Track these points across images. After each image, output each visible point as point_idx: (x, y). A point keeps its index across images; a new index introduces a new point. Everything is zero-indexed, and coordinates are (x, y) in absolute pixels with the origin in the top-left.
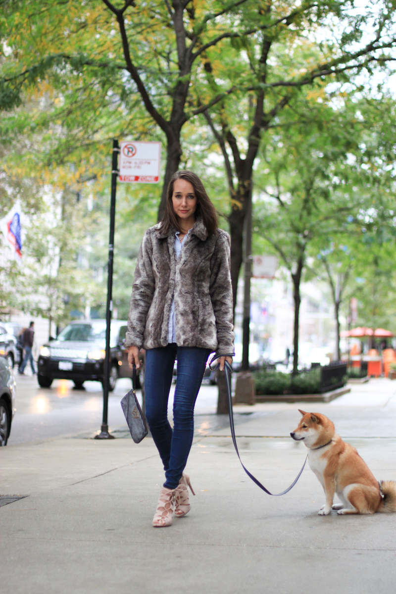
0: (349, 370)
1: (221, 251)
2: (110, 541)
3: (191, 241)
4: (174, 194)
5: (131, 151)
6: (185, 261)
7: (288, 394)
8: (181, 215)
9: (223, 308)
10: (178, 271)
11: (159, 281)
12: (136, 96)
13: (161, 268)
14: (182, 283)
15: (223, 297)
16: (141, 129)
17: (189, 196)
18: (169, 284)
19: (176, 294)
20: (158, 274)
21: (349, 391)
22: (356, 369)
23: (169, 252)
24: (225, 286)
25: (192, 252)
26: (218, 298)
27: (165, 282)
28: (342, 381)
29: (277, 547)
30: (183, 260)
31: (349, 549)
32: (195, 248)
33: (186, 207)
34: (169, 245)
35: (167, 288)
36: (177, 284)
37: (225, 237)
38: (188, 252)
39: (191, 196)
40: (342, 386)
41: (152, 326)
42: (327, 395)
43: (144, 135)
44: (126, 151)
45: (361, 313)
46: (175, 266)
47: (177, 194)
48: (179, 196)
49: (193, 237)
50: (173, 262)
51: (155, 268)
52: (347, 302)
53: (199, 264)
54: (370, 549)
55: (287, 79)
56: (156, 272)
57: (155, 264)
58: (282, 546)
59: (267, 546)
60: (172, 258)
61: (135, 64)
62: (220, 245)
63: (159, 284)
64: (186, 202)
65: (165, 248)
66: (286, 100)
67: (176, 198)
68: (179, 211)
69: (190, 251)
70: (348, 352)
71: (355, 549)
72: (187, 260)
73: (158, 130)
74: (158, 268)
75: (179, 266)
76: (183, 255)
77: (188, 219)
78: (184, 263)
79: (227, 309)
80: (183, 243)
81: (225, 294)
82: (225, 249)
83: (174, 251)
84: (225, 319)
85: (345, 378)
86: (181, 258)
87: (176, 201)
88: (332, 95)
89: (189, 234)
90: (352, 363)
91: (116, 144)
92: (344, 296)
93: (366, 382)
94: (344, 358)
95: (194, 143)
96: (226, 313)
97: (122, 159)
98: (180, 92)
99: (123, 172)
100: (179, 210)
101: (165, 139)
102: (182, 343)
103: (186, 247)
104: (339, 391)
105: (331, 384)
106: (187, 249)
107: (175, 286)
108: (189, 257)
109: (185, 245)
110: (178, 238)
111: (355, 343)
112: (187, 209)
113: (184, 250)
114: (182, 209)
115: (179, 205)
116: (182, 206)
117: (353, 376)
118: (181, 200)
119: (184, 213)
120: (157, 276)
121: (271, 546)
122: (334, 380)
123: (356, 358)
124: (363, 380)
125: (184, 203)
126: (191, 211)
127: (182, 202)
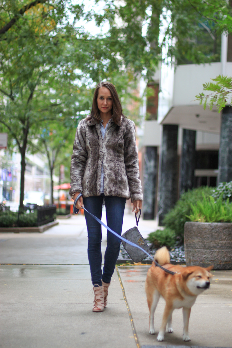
0: (58, 210)
1: (130, 133)
3: (111, 126)
4: (99, 97)
6: (109, 140)
7: (15, 227)
8: (103, 111)
9: (134, 169)
10: (104, 146)
11: (91, 153)
13: (92, 145)
14: (108, 154)
15: (134, 162)
17: (108, 99)
18: (99, 154)
19: (104, 162)
20: (90, 148)
21: (57, 224)
22: (63, 210)
23: (97, 134)
24: (134, 155)
25: (113, 134)
26: (130, 164)
27: (96, 153)
28: (53, 217)
30: (107, 139)
32: (114, 131)
33: (106, 105)
34: (97, 130)
35: (97, 157)
36: (104, 154)
37: (132, 124)
38: (110, 134)
39: (110, 98)
40: (53, 220)
41: (88, 182)
42: (42, 228)
45: (66, 174)
46: (103, 143)
48: (102, 98)
49: (113, 124)
50: (101, 140)
51: (88, 145)
52: (58, 167)
53: (118, 142)
56: (89, 147)
57: (88, 142)
60: (100, 138)
62: (130, 129)
63: (91, 155)
64: (107, 102)
65: (95, 132)
67: (100, 99)
68: (102, 108)
69: (112, 133)
70: (59, 199)
72: (110, 139)
74: (90, 145)
75: (105, 143)
76: (107, 136)
77: (107, 113)
78: (108, 141)
79: (136, 170)
80: (106, 128)
81: (134, 161)
82: (132, 131)
83: (101, 133)
84: (136, 177)
85: (55, 215)
86: (106, 138)
87: (99, 101)
89: (110, 122)
90: (60, 206)
92: (56, 164)
93: (69, 217)
94: (56, 202)
96: (136, 173)
102: (108, 194)
103: (108, 131)
104: (50, 224)
105: (45, 220)
106: (109, 132)
107: (104, 156)
108: (111, 137)
109: (108, 129)
110: (103, 125)
112: (107, 107)
113: (107, 132)
114: (103, 106)
115: (102, 104)
117: (61, 214)
118: (103, 101)
119: (105, 109)
120: (89, 150)
122: (47, 217)
123: (63, 202)
124: (67, 216)
125: (105, 103)
126: (110, 108)
127: (104, 102)
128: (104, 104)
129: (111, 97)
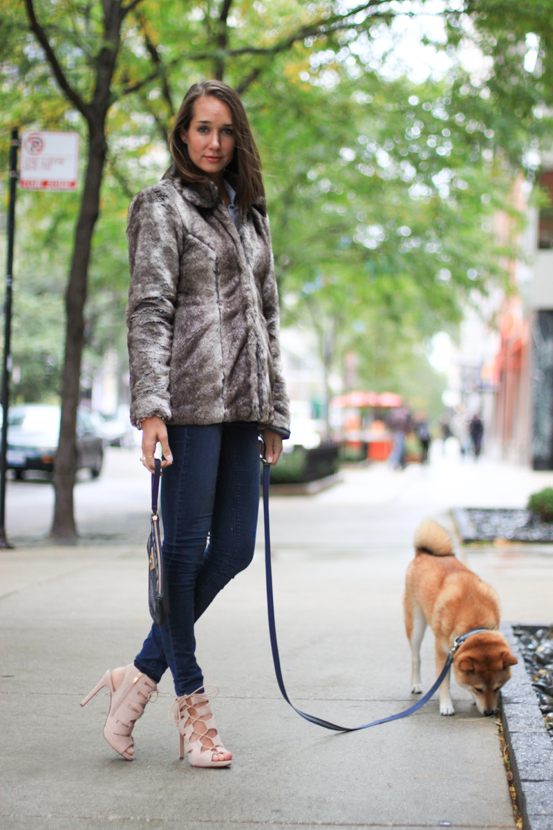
2: (7, 693)
4: (194, 125)
5: (37, 144)
6: (259, 257)
8: (207, 166)
10: (252, 275)
12: (43, 69)
13: (224, 265)
16: (49, 114)
17: (224, 130)
21: (342, 482)
23: (230, 235)
28: (333, 466)
29: (241, 698)
31: (340, 700)
33: (218, 150)
39: (228, 130)
40: (332, 473)
42: (313, 486)
43: (54, 123)
44: (29, 145)
45: (362, 373)
46: (247, 264)
47: (201, 124)
48: (205, 128)
50: (243, 256)
54: (369, 699)
55: (256, 44)
58: (248, 696)
59: (227, 697)
60: (241, 246)
61: (41, 22)
64: (220, 141)
66: (256, 74)
67: (196, 132)
68: (204, 159)
70: (344, 428)
71: (348, 700)
73: (75, 117)
74: (217, 264)
75: (251, 265)
76: (252, 244)
78: (258, 261)
85: (337, 462)
87: (198, 138)
88: (321, 67)
90: (346, 443)
91: (15, 134)
94: (337, 436)
95: (126, 134)
97: (24, 156)
98: (105, 62)
99: (26, 174)
100: (204, 156)
101: (84, 129)
104: (328, 481)
105: (316, 471)
111: (353, 416)
112: (220, 155)
114: (210, 153)
115: (206, 147)
116: (211, 149)
117: (350, 461)
118: (208, 137)
119: (212, 163)
121: (232, 697)
122: (321, 465)
123: (354, 436)
124: (362, 464)
125: (215, 143)
126: (226, 159)
127: (212, 140)
128: (210, 146)
129: (231, 128)
